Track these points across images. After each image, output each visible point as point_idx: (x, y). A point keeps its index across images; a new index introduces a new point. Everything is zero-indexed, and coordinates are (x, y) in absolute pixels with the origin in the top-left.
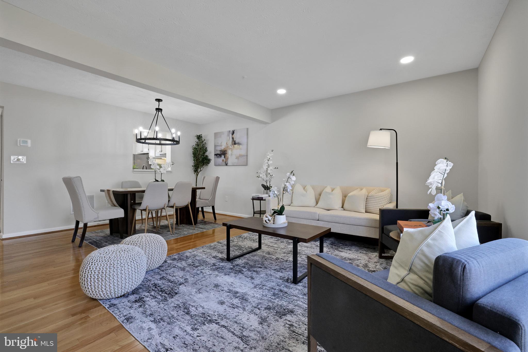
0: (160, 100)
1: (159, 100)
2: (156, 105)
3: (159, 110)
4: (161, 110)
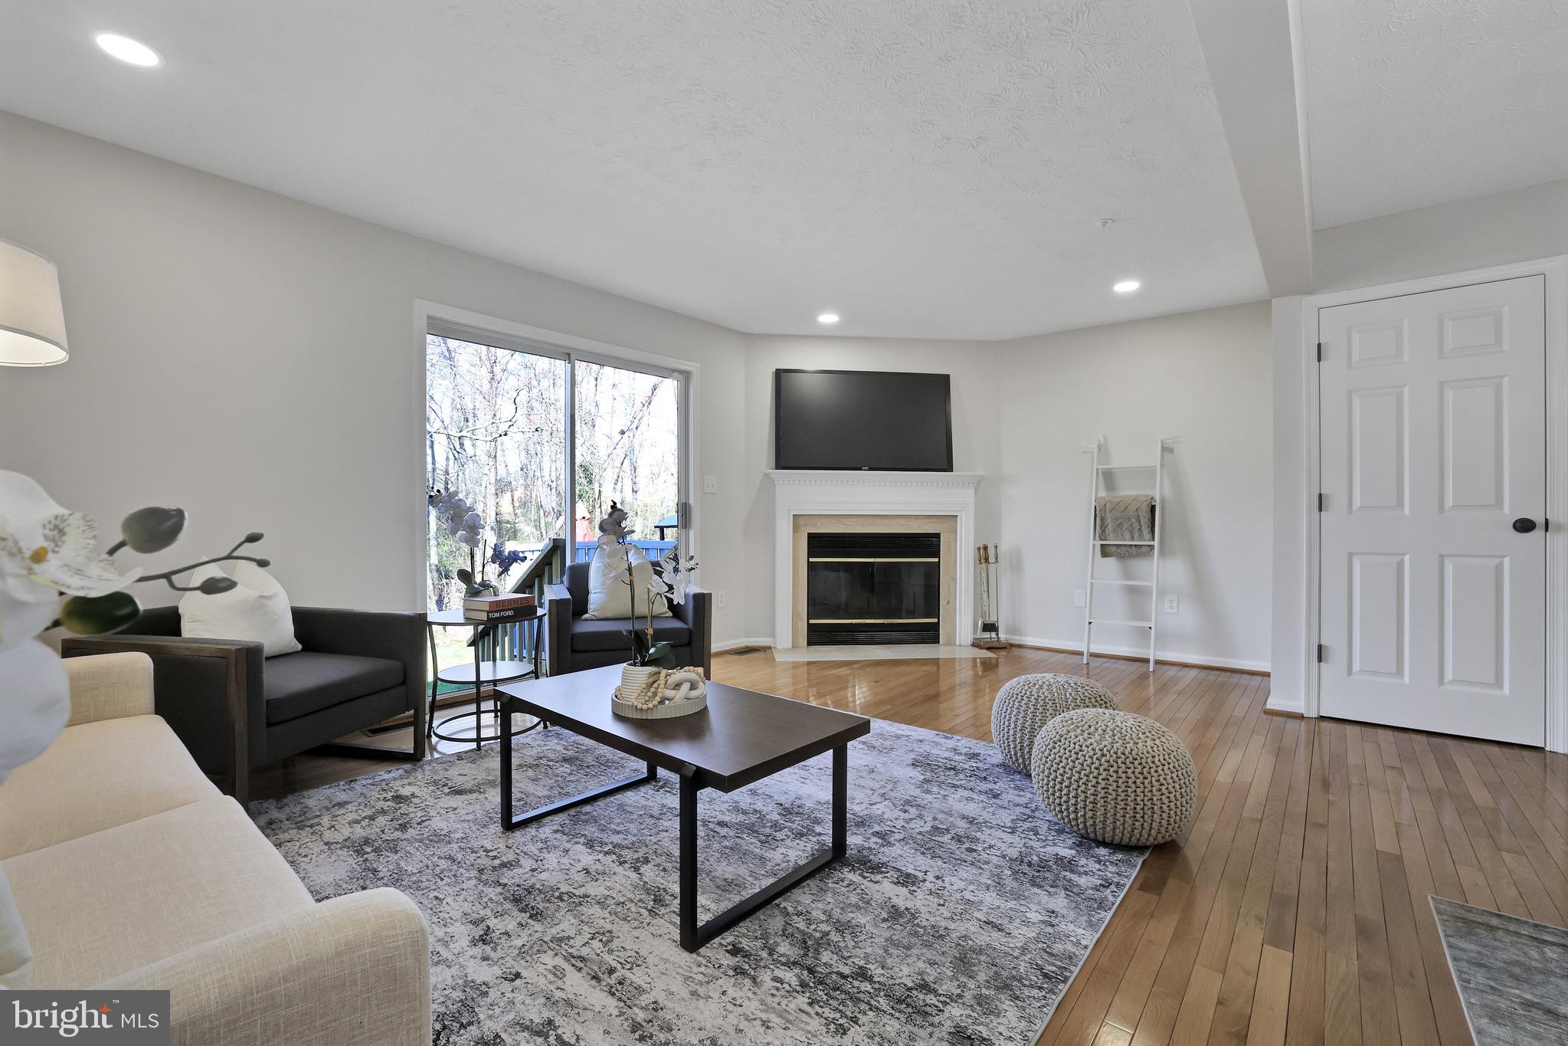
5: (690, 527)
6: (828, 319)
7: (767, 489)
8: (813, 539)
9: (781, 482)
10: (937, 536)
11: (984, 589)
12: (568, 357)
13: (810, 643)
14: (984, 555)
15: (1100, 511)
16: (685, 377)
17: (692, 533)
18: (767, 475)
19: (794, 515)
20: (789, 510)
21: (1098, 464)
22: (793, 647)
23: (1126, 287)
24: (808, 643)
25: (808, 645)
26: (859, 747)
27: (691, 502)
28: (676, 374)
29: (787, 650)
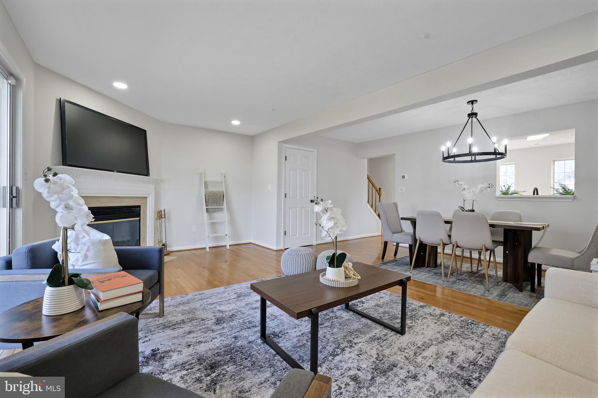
0: (474, 102)
1: (472, 102)
2: (468, 109)
3: (473, 115)
4: (475, 114)
5: (20, 207)
10: (139, 207)
11: (158, 230)
14: (160, 215)
15: (208, 196)
17: (20, 211)
21: (204, 179)
23: (236, 123)
27: (20, 186)
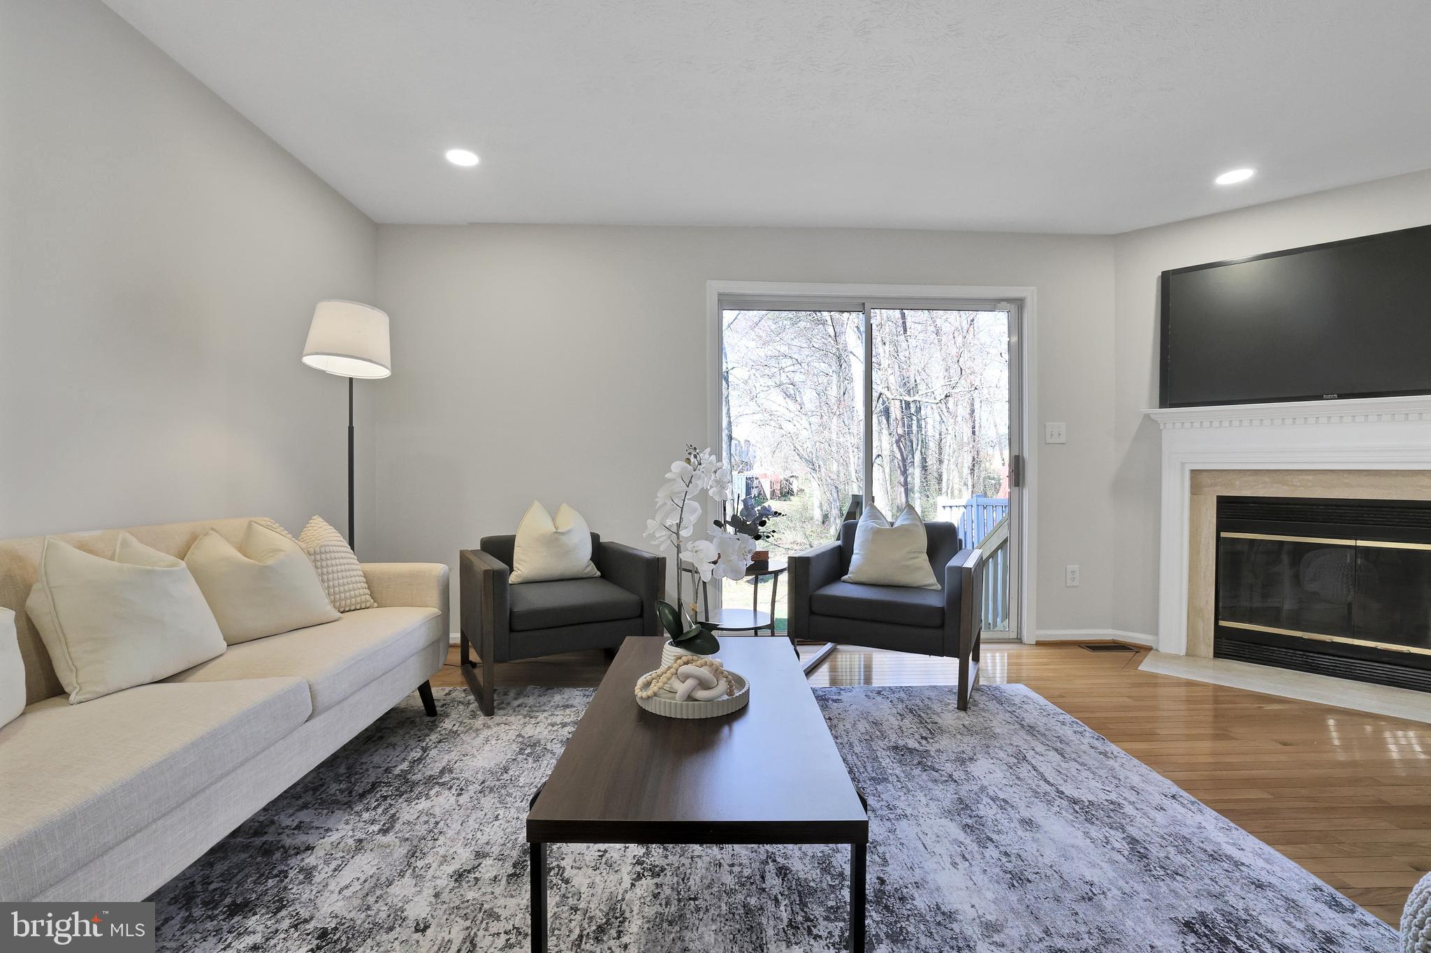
5: (1023, 486)
6: (1235, 177)
7: (1149, 432)
8: (1225, 504)
9: (1169, 426)
12: (862, 307)
13: (1218, 654)
16: (1016, 306)
17: (1026, 492)
18: (1147, 416)
19: (1193, 471)
20: (1183, 464)
22: (1186, 655)
24: (1214, 653)
25: (1214, 656)
26: (1117, 845)
27: (1026, 454)
28: (1004, 304)
29: (1176, 657)
